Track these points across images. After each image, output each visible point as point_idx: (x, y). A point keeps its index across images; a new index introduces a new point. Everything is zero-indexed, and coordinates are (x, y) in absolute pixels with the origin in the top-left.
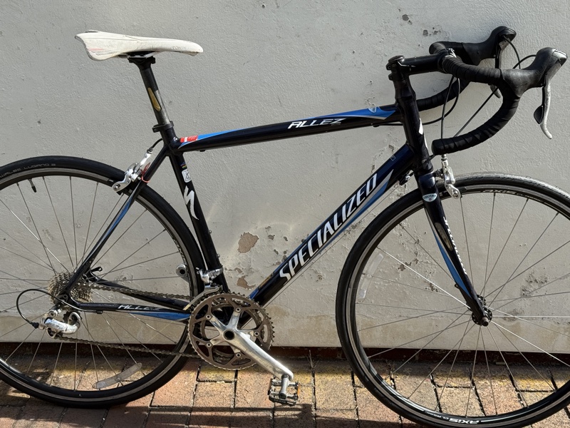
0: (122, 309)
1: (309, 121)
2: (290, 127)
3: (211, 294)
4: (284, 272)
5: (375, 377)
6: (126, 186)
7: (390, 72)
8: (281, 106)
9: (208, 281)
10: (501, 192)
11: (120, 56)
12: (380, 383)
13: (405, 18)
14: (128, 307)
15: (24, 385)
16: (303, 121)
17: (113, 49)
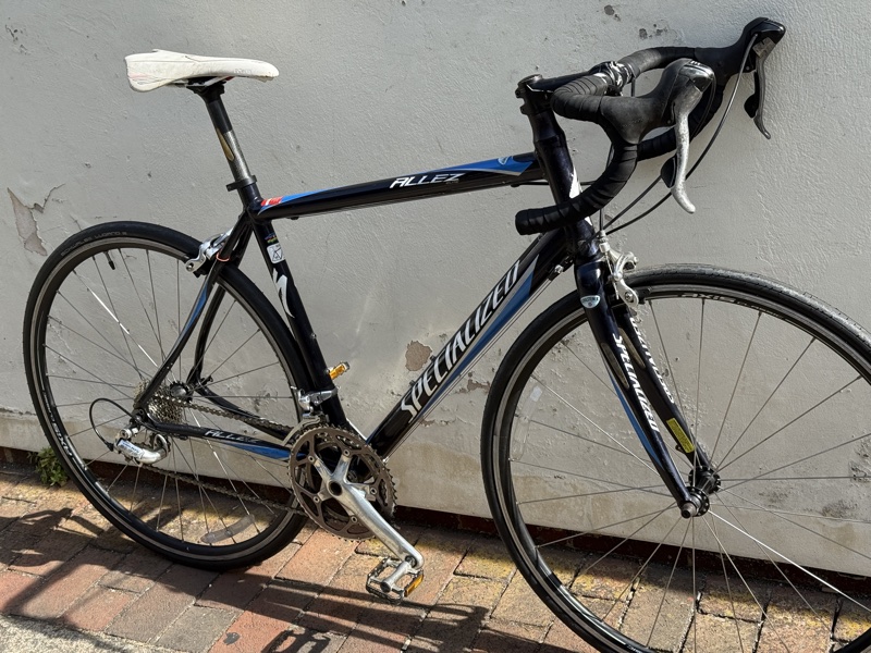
0: (210, 435)
1: (418, 177)
2: (392, 186)
3: (310, 427)
4: (406, 404)
5: (546, 579)
6: (200, 265)
7: (521, 102)
8: (443, 152)
9: (308, 408)
10: (712, 298)
11: (170, 84)
12: (555, 590)
13: (609, 10)
14: (217, 434)
15: (127, 526)
16: (410, 177)
17: (161, 76)
